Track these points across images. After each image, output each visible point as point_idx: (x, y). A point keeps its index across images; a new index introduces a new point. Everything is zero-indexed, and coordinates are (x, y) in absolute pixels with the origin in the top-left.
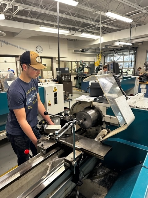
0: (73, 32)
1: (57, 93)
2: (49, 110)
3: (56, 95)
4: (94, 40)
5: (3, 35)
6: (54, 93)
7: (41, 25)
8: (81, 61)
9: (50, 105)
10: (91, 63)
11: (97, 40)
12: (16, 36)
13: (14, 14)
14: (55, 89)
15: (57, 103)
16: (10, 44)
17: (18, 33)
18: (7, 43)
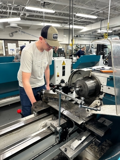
0: (63, 25)
1: (65, 66)
2: (57, 80)
3: (64, 68)
4: (80, 30)
5: (21, 28)
6: (63, 66)
7: (42, 22)
8: (77, 44)
9: (58, 76)
10: (86, 45)
11: (82, 29)
12: (29, 28)
13: (26, 17)
14: (64, 62)
15: (64, 75)
16: (26, 33)
17: (30, 27)
18: (24, 33)
